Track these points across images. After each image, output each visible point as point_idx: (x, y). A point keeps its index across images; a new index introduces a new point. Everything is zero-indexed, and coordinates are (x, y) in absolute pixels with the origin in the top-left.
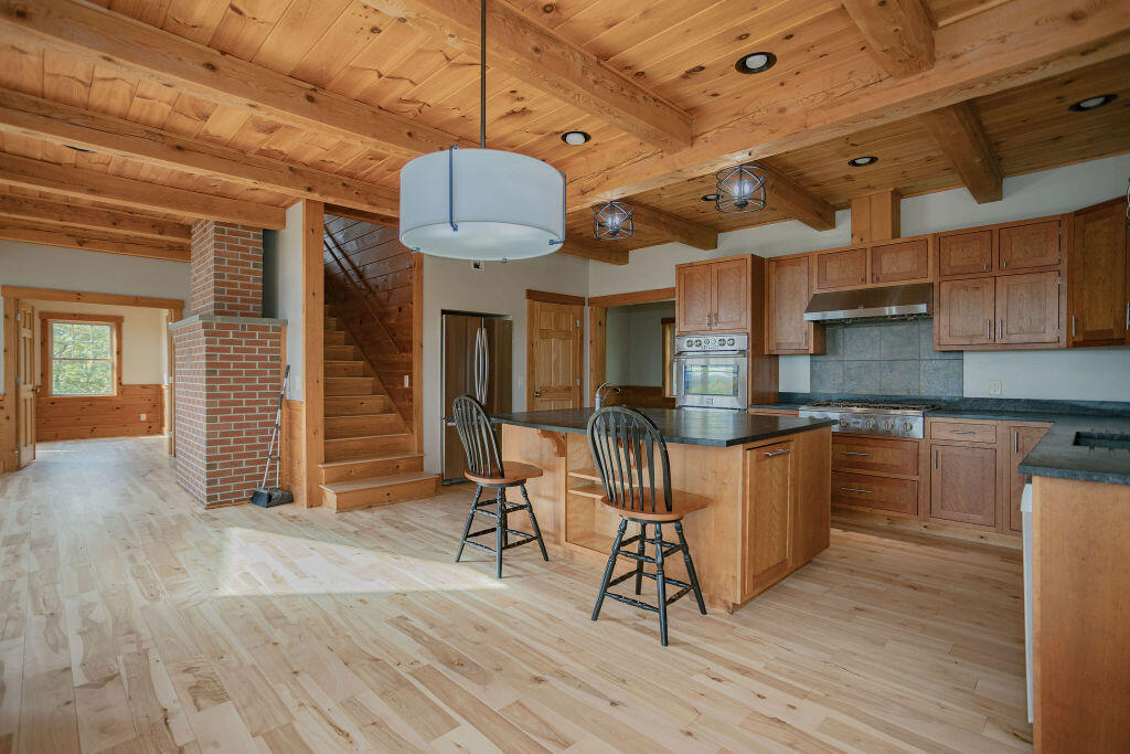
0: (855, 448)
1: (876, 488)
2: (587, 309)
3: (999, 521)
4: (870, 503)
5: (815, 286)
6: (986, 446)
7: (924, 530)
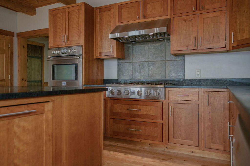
0: (133, 106)
1: (143, 128)
2: (15, 39)
3: (200, 143)
4: (139, 136)
5: (117, 21)
6: (194, 102)
7: (166, 150)
